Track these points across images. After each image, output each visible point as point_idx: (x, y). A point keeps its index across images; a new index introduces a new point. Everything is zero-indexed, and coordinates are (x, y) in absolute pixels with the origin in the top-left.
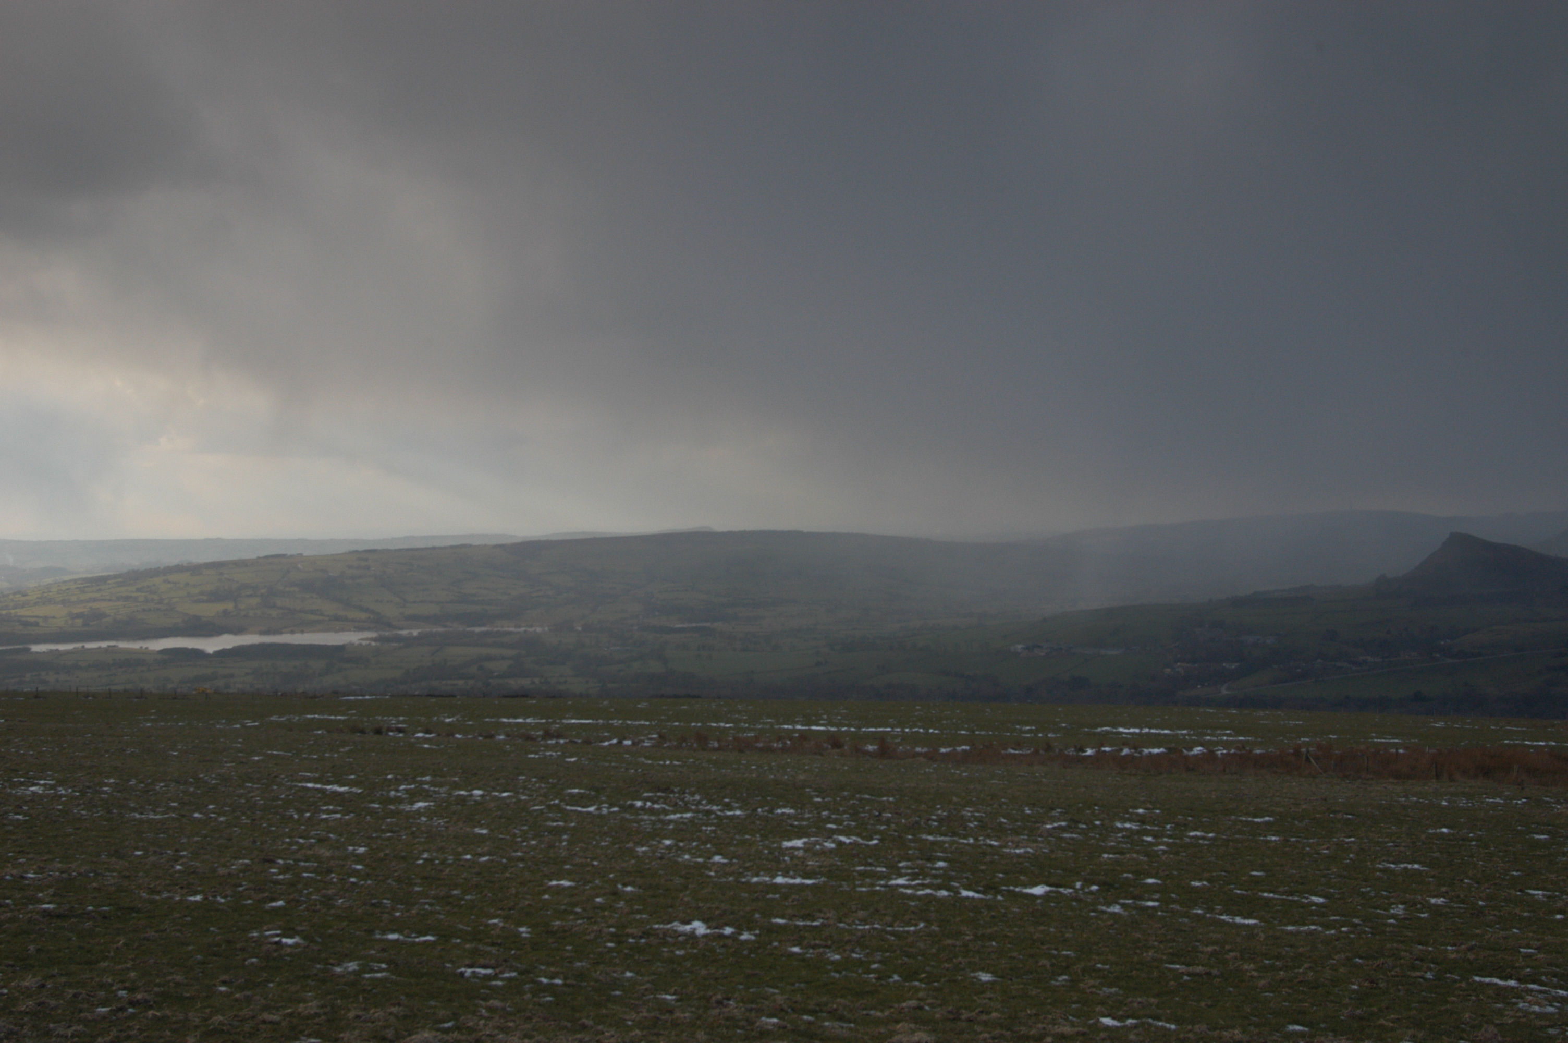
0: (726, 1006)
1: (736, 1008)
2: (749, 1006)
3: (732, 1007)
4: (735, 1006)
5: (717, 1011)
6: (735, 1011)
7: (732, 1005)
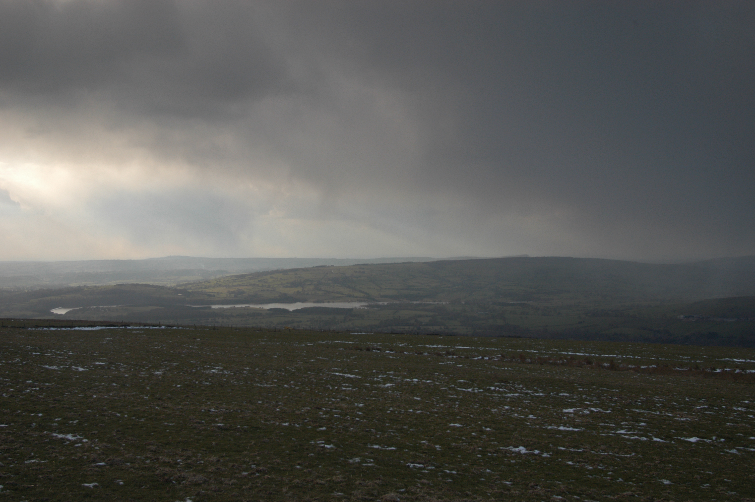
0: (536, 489)
1: (541, 490)
2: (547, 489)
3: (538, 490)
4: (540, 489)
5: (531, 491)
6: (540, 491)
7: (539, 488)
